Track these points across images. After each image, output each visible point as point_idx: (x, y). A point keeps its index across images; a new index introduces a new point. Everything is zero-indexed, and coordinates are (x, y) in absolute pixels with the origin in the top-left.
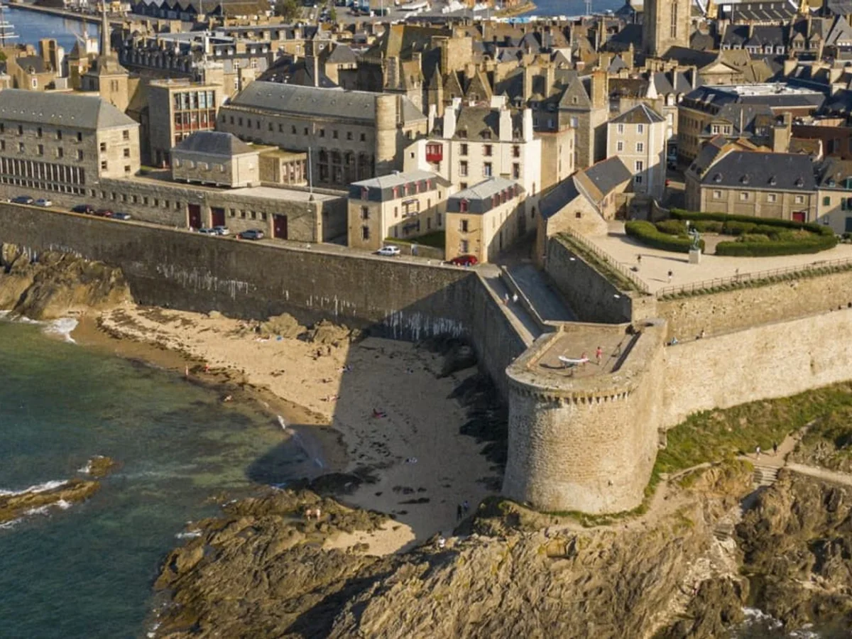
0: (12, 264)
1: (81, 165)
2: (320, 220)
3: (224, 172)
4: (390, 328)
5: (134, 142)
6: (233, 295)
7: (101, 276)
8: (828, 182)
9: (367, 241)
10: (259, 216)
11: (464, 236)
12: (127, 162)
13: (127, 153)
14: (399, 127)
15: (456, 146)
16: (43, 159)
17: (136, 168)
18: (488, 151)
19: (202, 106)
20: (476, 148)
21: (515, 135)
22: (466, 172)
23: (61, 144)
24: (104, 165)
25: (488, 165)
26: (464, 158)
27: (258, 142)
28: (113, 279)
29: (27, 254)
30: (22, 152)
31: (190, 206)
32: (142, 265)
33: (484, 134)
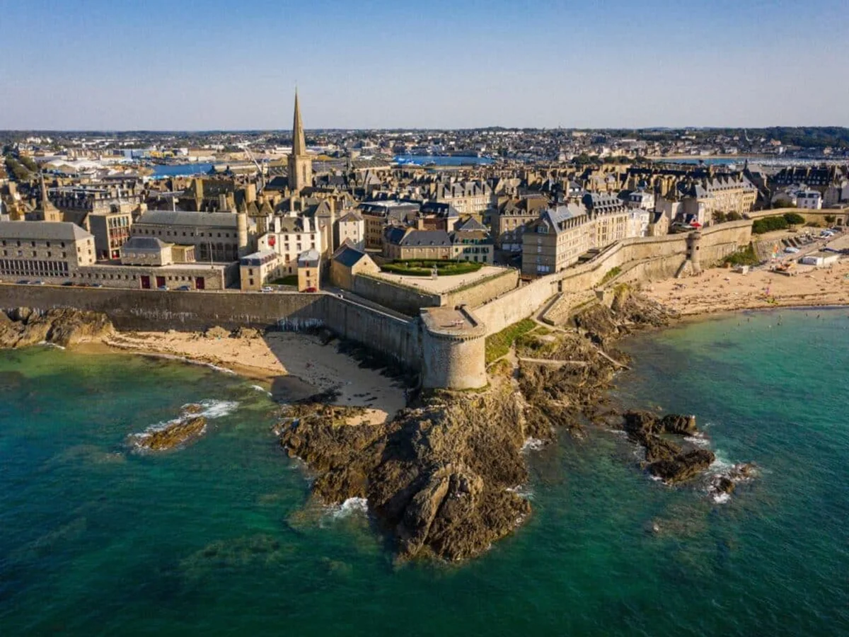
0: (28, 317)
1: (65, 260)
2: (223, 278)
3: (156, 258)
4: (281, 327)
5: (93, 247)
6: (183, 320)
7: (95, 319)
8: (456, 241)
9: (252, 286)
10: (187, 278)
11: (308, 279)
12: (90, 257)
13: (90, 252)
14: (248, 229)
15: (282, 236)
16: (36, 259)
17: (94, 260)
18: (299, 238)
19: (122, 225)
20: (293, 237)
21: (311, 229)
22: (288, 249)
23: (50, 249)
24: (80, 259)
25: (299, 245)
26: (286, 242)
27: (170, 242)
28: (103, 320)
29: (36, 312)
30: (20, 256)
31: (143, 277)
32: (120, 311)
33: (296, 230)
